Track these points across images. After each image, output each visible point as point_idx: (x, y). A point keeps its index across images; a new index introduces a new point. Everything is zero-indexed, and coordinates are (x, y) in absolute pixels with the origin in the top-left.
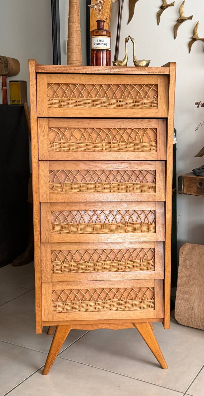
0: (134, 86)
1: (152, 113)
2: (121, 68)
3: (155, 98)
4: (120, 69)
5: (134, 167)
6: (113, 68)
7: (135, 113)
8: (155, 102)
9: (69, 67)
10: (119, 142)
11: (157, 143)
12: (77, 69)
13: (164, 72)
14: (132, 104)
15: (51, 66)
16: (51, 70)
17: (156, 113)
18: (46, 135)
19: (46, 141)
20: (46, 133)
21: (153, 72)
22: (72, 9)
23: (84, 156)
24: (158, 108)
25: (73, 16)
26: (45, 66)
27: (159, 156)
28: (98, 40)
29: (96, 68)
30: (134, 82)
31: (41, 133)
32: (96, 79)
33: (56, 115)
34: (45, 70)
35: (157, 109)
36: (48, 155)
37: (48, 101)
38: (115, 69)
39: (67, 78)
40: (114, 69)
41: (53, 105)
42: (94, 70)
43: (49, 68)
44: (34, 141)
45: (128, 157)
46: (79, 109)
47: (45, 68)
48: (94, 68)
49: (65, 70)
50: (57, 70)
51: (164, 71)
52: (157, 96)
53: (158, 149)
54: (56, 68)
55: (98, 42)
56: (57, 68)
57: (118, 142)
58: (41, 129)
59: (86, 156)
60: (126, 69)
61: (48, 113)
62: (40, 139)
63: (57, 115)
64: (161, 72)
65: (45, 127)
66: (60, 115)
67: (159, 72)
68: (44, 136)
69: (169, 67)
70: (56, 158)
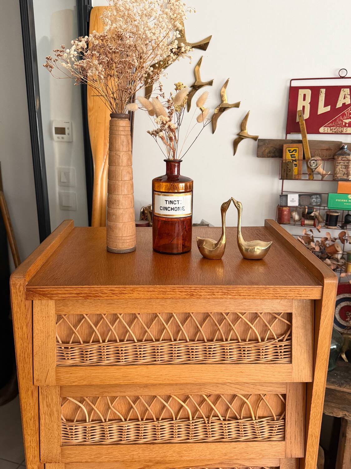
0: (240, 315)
1: (279, 372)
2: (214, 288)
3: (285, 340)
4: (212, 291)
5: (236, 462)
6: (197, 288)
7: (241, 374)
8: (284, 349)
9: (100, 289)
10: (206, 419)
11: (285, 421)
12: (117, 292)
13: (308, 295)
14: (235, 352)
15: (62, 289)
16: (60, 295)
17: (289, 374)
18: (55, 413)
19: (55, 426)
20: (55, 409)
21: (285, 295)
22: (116, 140)
23: (134, 453)
24: (293, 362)
25: (118, 152)
26: (47, 289)
27: (288, 451)
28: (166, 201)
29: (160, 290)
30: (241, 308)
31: (46, 408)
32: (158, 302)
33: (74, 382)
34: (49, 296)
35: (289, 365)
36: (60, 453)
37: (58, 351)
38: (202, 291)
39: (98, 303)
40: (200, 291)
41: (68, 359)
42: (156, 293)
43: (55, 292)
44: (29, 432)
45: (225, 453)
46: (122, 367)
47: (47, 293)
48: (156, 290)
49: (91, 295)
50: (73, 295)
51: (309, 293)
52: (290, 335)
53: (288, 436)
54: (71, 291)
55: (168, 205)
56: (75, 292)
57: (204, 420)
58: (45, 403)
59: (139, 454)
60: (226, 291)
61: (58, 379)
62: (42, 421)
63: (76, 381)
64: (303, 295)
65: (54, 397)
66: (82, 381)
67: (299, 295)
68: (50, 415)
69: (321, 287)
70: (77, 458)
